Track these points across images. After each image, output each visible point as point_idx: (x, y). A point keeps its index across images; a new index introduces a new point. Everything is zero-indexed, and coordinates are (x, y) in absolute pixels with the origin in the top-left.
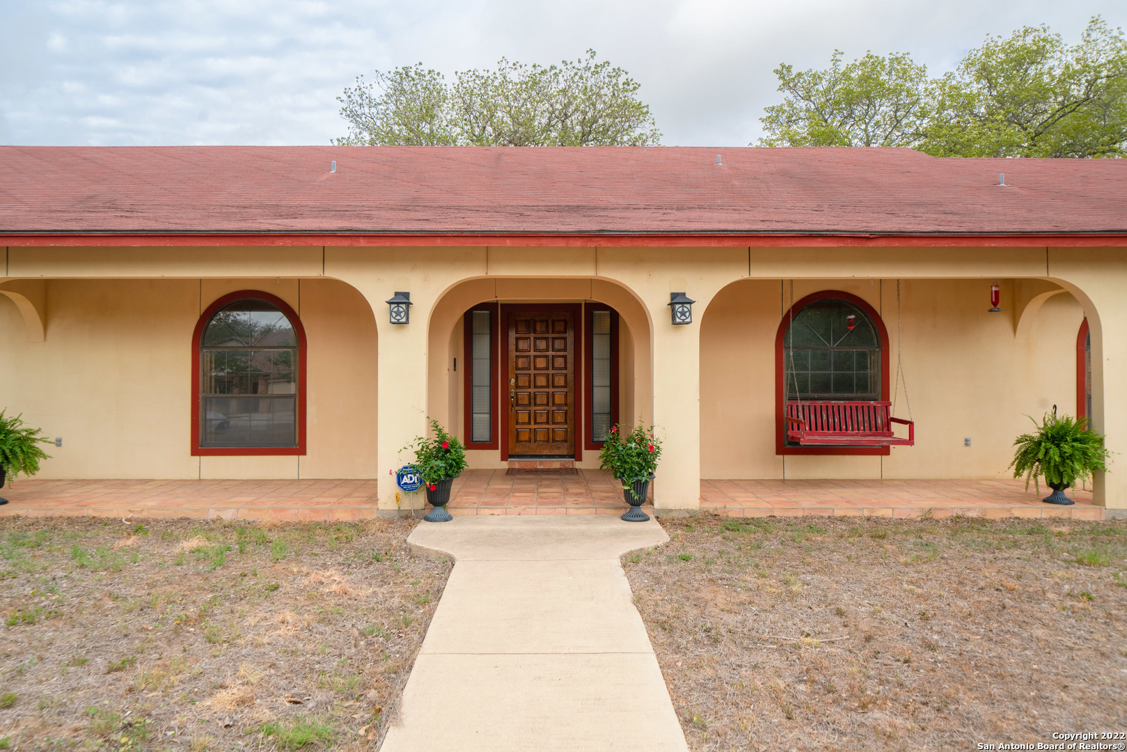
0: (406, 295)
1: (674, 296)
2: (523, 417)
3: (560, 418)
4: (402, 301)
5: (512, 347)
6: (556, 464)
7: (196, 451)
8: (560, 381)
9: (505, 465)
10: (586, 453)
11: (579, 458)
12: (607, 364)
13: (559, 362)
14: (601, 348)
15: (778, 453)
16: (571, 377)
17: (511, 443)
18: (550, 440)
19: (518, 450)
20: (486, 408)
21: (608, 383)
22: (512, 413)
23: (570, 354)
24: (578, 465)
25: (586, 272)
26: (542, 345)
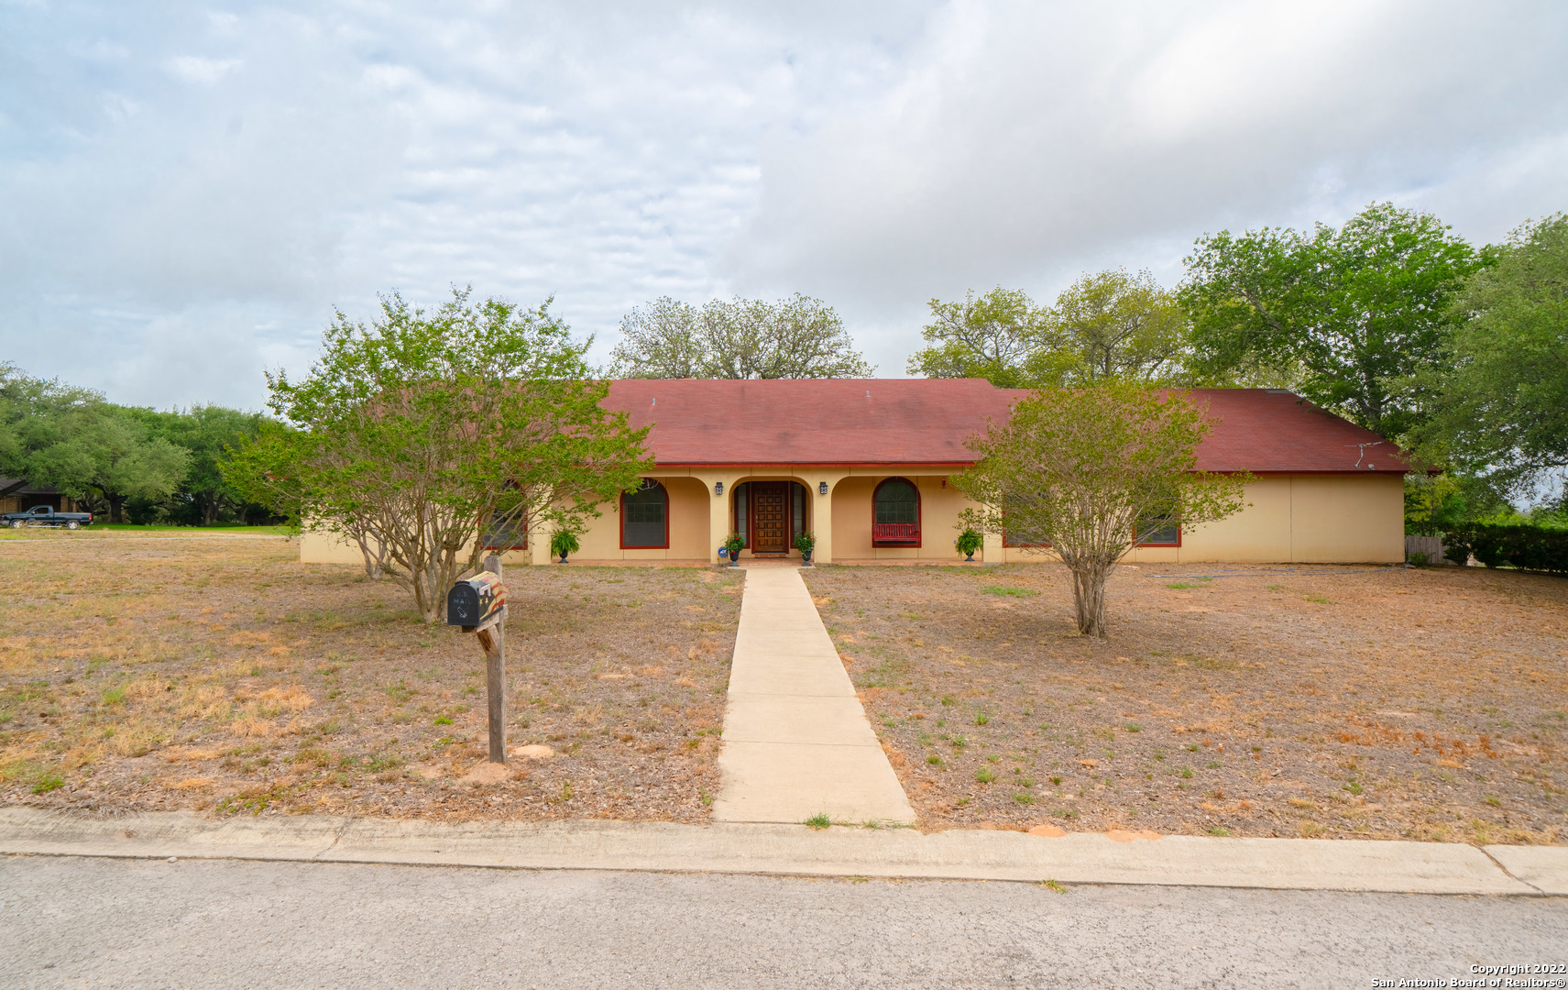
0: (721, 483)
1: (821, 483)
2: (762, 534)
3: (779, 534)
4: (719, 485)
5: (756, 501)
6: (777, 555)
7: (622, 547)
8: (779, 517)
9: (753, 556)
10: (791, 550)
11: (787, 552)
12: (800, 509)
13: (778, 508)
14: (797, 502)
15: (873, 547)
16: (783, 515)
17: (756, 546)
18: (774, 544)
19: (760, 549)
20: (745, 530)
21: (801, 518)
22: (756, 532)
23: (783, 504)
24: (787, 555)
25: (789, 474)
26: (770, 500)
